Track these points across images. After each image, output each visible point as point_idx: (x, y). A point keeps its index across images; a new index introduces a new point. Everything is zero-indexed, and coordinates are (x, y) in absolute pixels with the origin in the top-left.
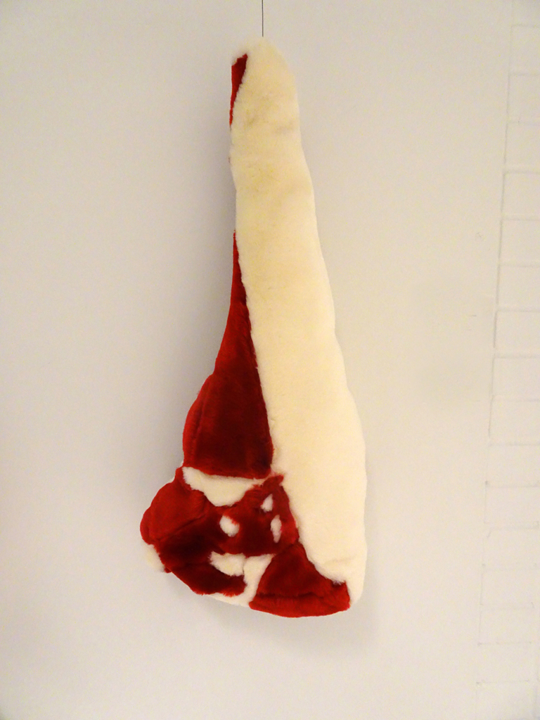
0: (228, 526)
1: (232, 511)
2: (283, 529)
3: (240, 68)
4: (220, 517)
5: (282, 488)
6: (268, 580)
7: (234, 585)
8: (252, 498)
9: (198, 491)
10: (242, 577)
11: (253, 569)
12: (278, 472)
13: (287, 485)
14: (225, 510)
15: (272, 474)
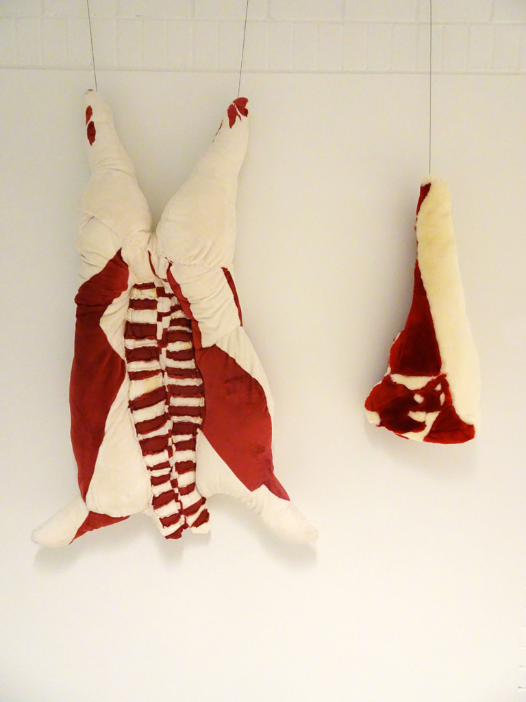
0: (418, 399)
1: (420, 392)
2: (446, 398)
3: (425, 190)
4: (414, 395)
5: (446, 380)
6: (436, 424)
7: (419, 426)
8: (431, 385)
9: (401, 385)
10: (424, 422)
11: (429, 418)
12: (444, 373)
13: (448, 379)
14: (417, 391)
15: (441, 374)
